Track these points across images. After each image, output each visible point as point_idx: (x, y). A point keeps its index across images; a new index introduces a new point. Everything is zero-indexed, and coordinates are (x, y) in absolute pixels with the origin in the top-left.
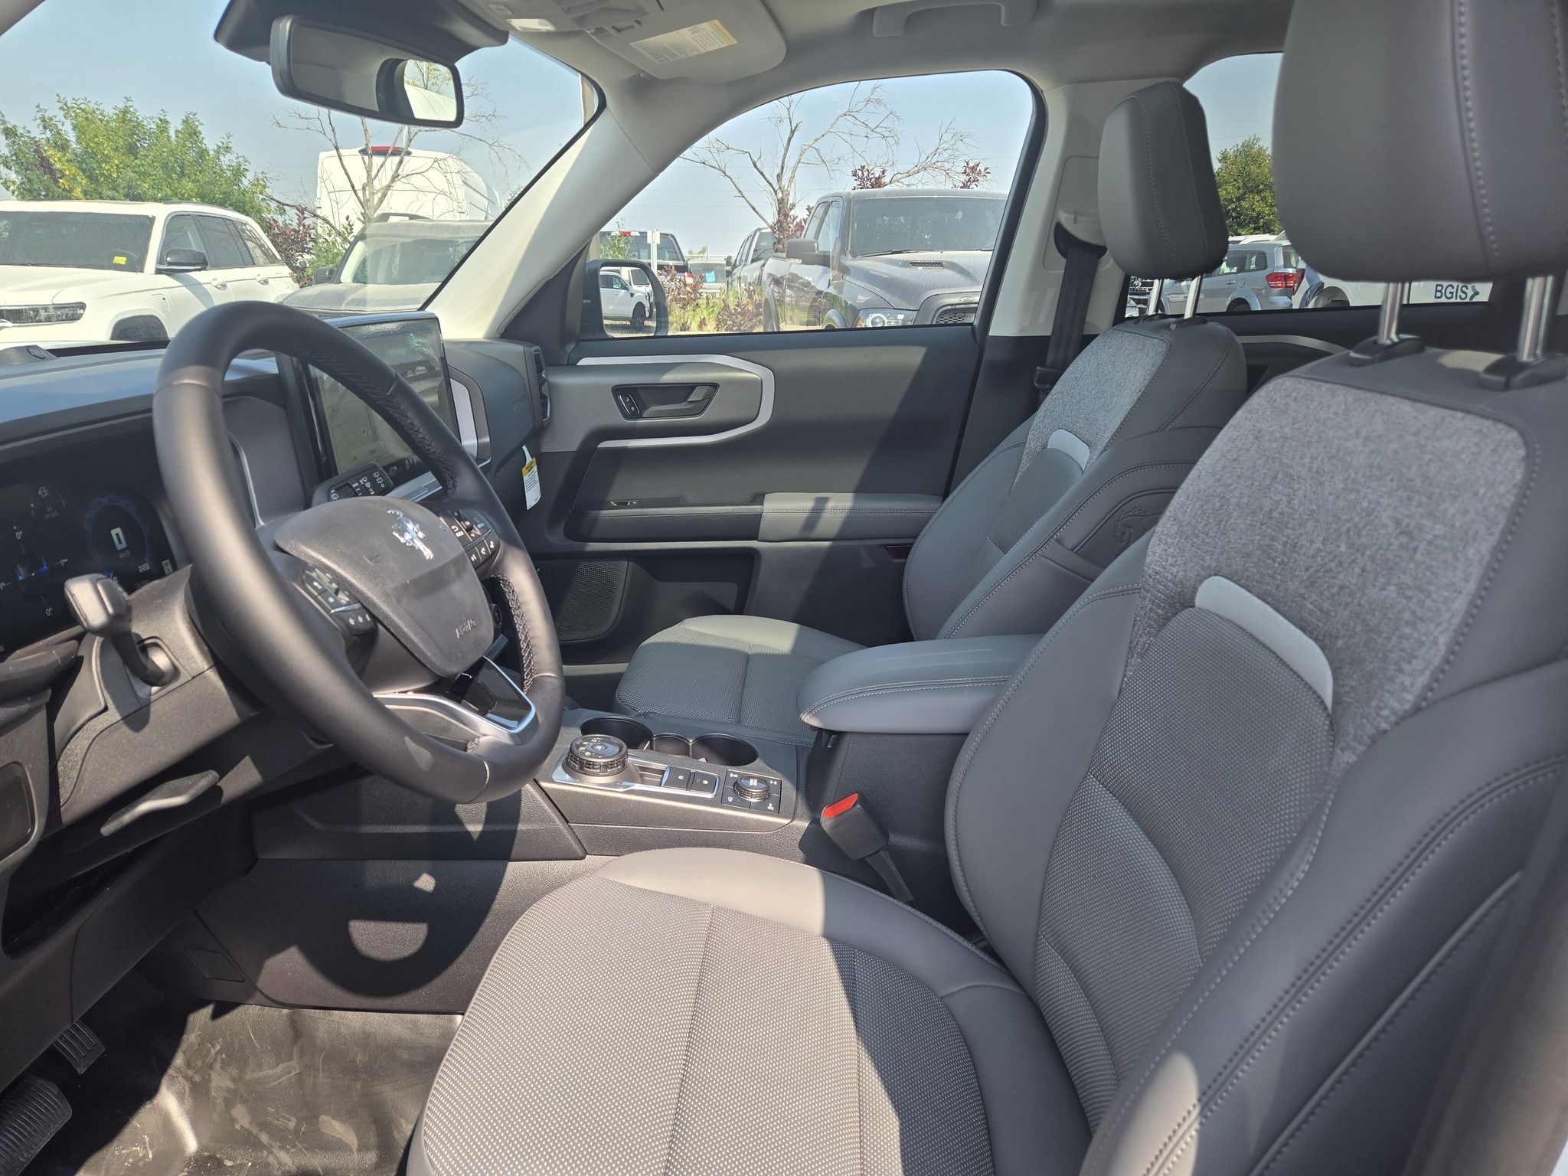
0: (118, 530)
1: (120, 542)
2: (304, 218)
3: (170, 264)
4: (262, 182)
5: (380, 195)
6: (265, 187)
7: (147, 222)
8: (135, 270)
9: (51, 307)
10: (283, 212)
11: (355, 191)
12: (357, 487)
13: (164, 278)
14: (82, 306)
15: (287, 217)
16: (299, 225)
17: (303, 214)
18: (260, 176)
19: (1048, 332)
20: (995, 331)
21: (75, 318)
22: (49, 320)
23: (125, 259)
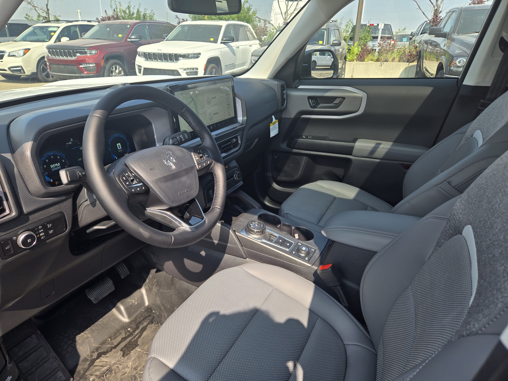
0: (119, 144)
1: (119, 147)
2: (266, 24)
3: (225, 40)
4: (255, 12)
5: (290, 16)
6: (256, 13)
7: (220, 27)
8: (215, 43)
9: (192, 54)
10: (260, 22)
11: (282, 15)
12: (178, 138)
13: (222, 45)
14: (200, 54)
15: (261, 24)
16: (264, 26)
17: (265, 22)
18: (255, 10)
19: (489, 85)
20: (465, 82)
21: (198, 57)
22: (191, 58)
23: (213, 39)
